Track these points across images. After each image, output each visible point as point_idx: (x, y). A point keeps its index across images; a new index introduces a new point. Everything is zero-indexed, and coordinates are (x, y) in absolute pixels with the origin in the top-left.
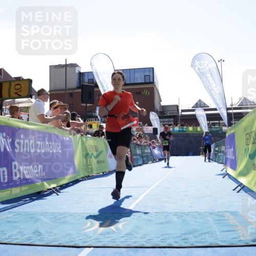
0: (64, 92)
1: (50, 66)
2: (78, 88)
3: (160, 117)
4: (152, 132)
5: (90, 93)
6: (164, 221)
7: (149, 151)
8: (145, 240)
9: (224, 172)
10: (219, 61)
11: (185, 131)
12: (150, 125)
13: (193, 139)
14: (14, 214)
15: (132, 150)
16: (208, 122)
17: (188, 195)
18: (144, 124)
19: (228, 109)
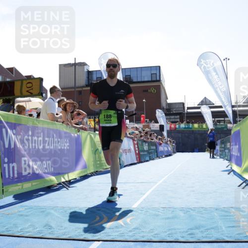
0: (73, 90)
1: (60, 65)
2: (87, 86)
3: (166, 115)
4: (158, 129)
6: (170, 216)
7: (155, 148)
8: (152, 234)
9: (229, 168)
10: (224, 60)
11: (191, 128)
12: (157, 122)
13: (199, 136)
14: (26, 208)
15: (140, 147)
16: (214, 119)
17: (193, 191)
19: (233, 107)
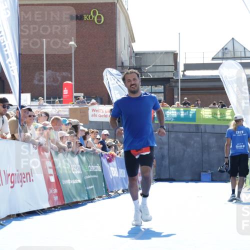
4: (108, 119)
7: (99, 169)
13: (213, 140)
18: (88, 97)
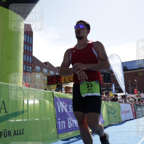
5: (109, 77)
15: (135, 109)
